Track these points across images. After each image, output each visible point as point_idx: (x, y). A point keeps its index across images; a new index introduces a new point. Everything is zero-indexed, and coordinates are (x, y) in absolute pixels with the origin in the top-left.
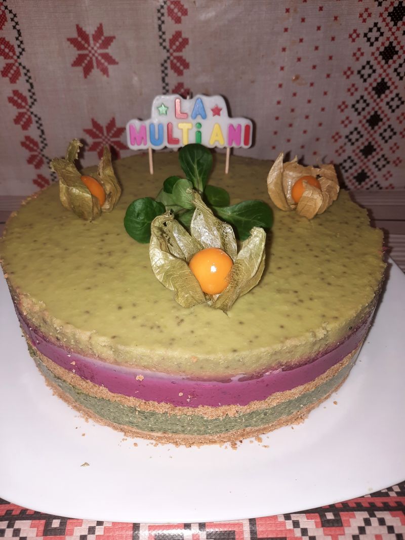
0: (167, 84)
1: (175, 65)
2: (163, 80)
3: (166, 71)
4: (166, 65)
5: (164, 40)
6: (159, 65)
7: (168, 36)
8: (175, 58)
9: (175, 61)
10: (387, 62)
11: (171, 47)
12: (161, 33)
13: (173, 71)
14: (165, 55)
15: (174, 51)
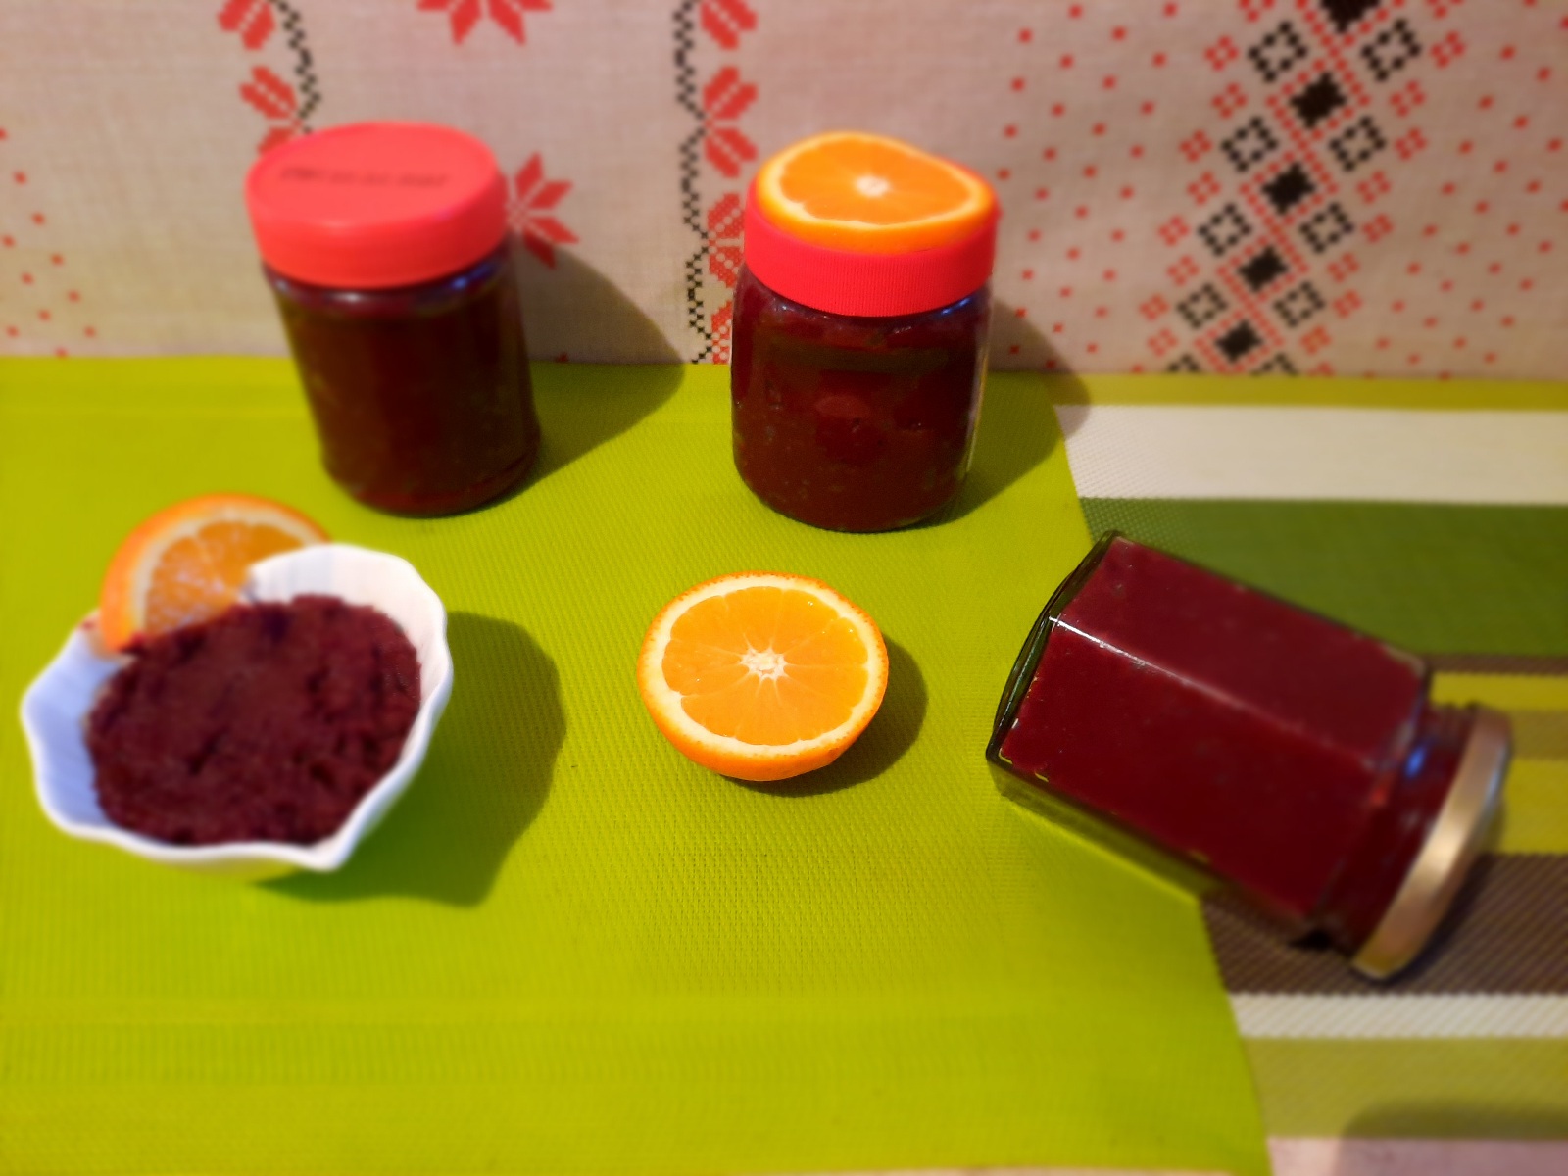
0: (700, 304)
1: (721, 264)
2: (691, 294)
3: (697, 278)
4: (697, 264)
5: (696, 213)
6: (681, 264)
7: (706, 204)
8: (720, 250)
9: (721, 257)
11: (711, 226)
12: (686, 197)
13: (715, 278)
14: (694, 243)
15: (720, 235)
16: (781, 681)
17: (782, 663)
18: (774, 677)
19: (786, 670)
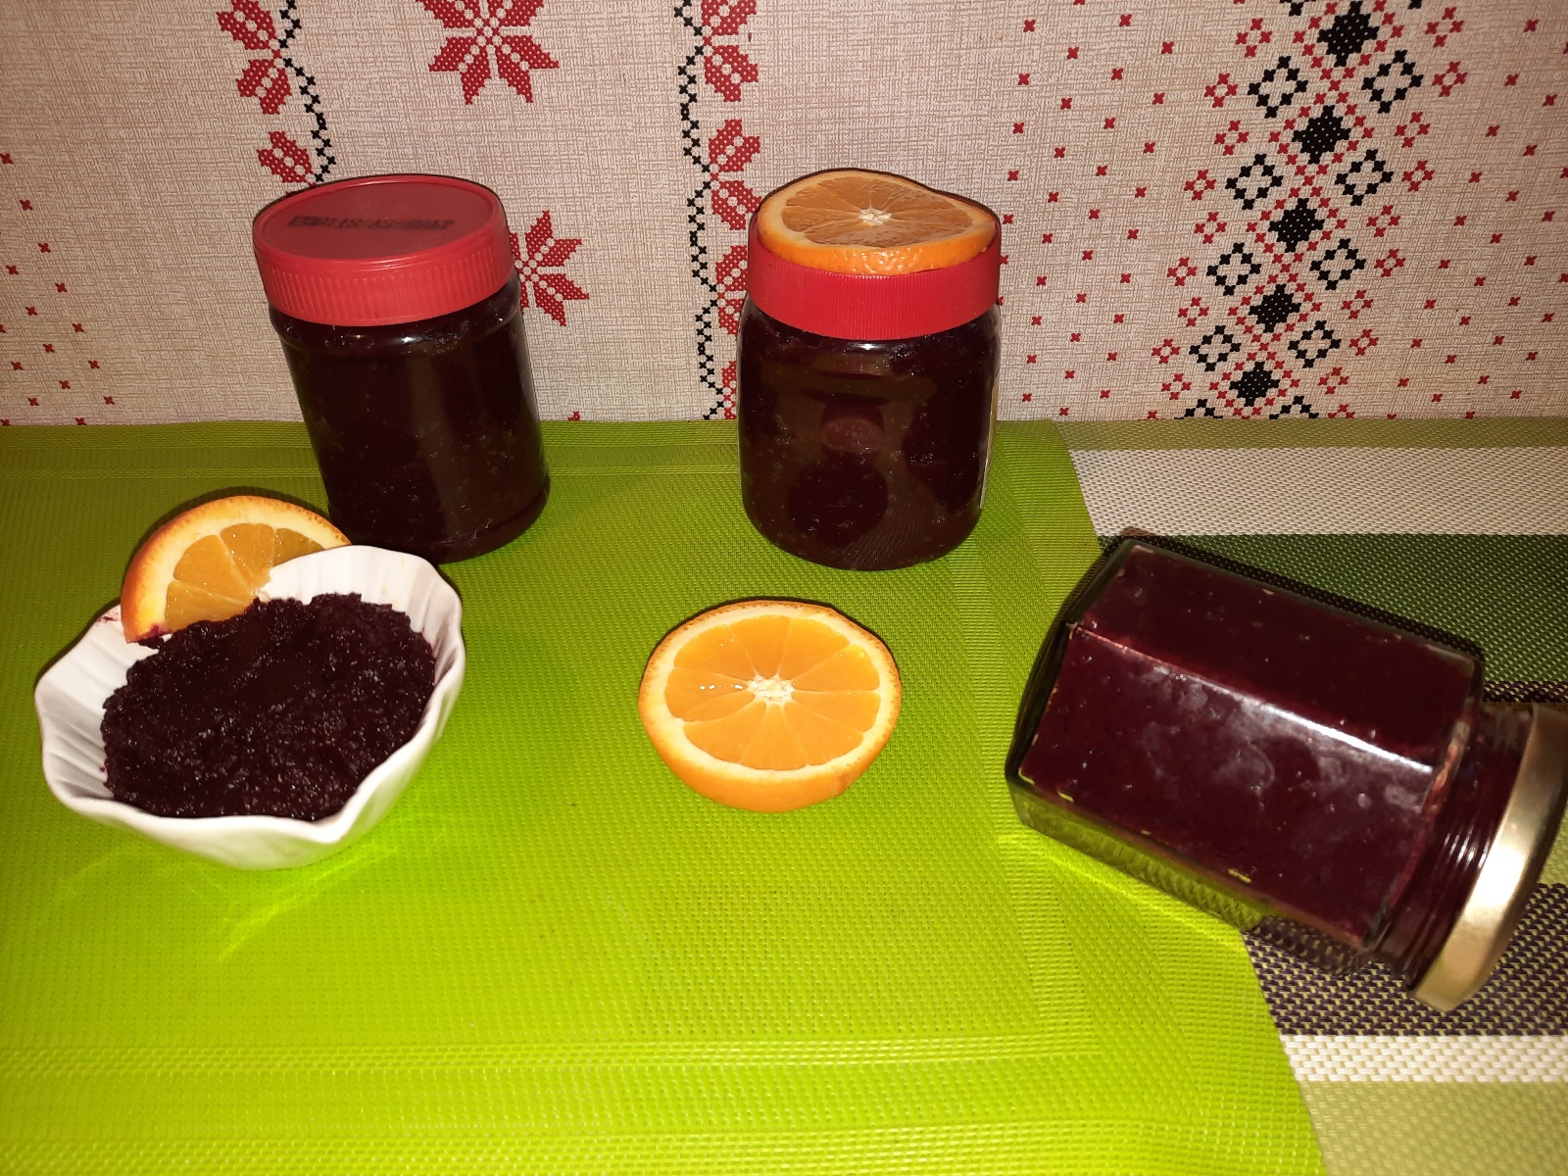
10: (1341, 62)
16: (788, 706)
17: (790, 689)
18: (782, 704)
19: (793, 696)
